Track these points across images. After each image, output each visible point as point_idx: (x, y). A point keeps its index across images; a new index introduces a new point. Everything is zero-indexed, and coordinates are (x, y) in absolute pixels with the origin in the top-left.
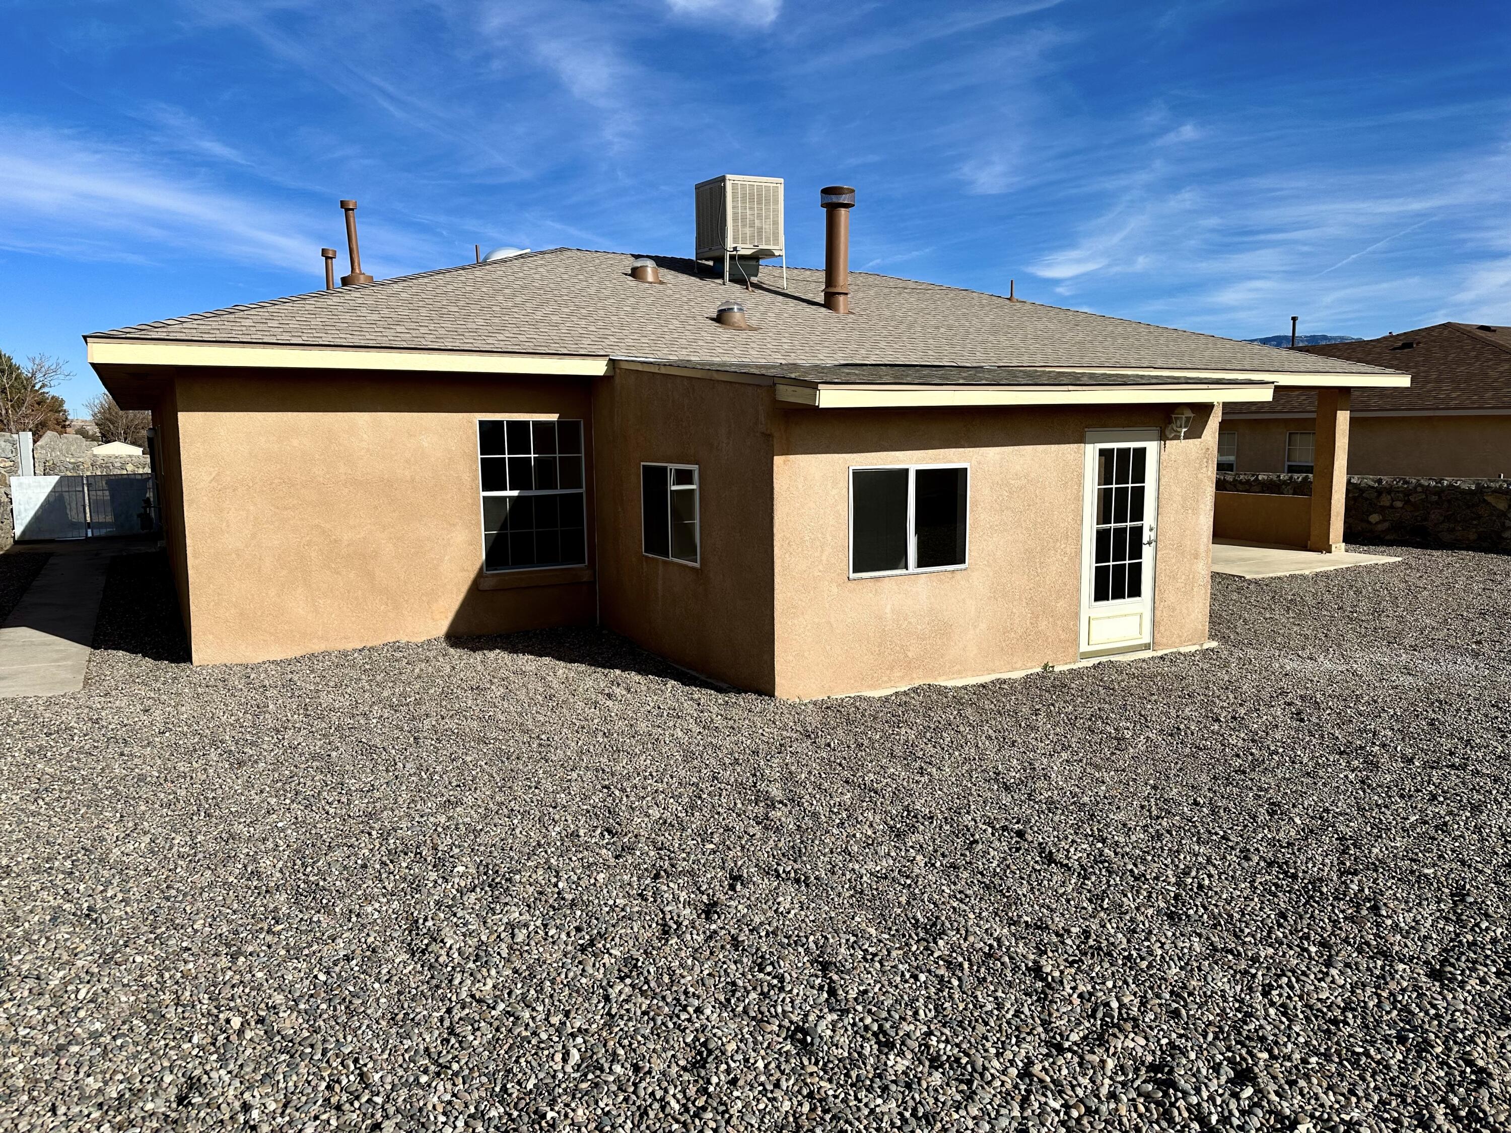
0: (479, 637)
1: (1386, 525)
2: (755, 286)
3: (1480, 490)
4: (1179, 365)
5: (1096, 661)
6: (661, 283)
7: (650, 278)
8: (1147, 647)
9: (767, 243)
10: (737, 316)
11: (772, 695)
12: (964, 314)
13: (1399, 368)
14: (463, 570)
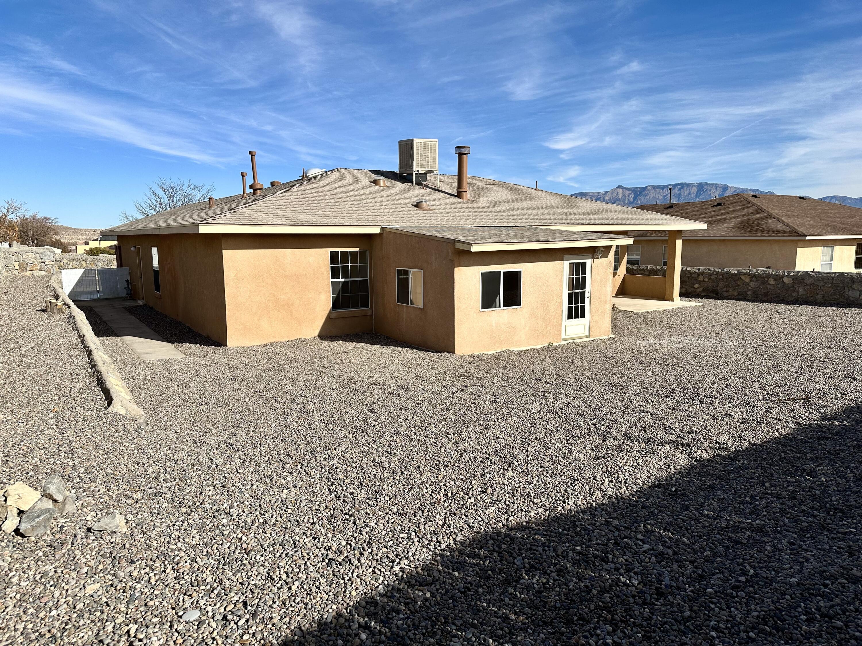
0: (331, 337)
1: (701, 289)
2: (427, 186)
3: (739, 273)
4: (606, 223)
5: (568, 342)
6: (387, 186)
7: (382, 184)
8: (587, 337)
9: (431, 168)
10: (424, 205)
11: (453, 353)
12: (516, 199)
13: (703, 221)
14: (324, 310)
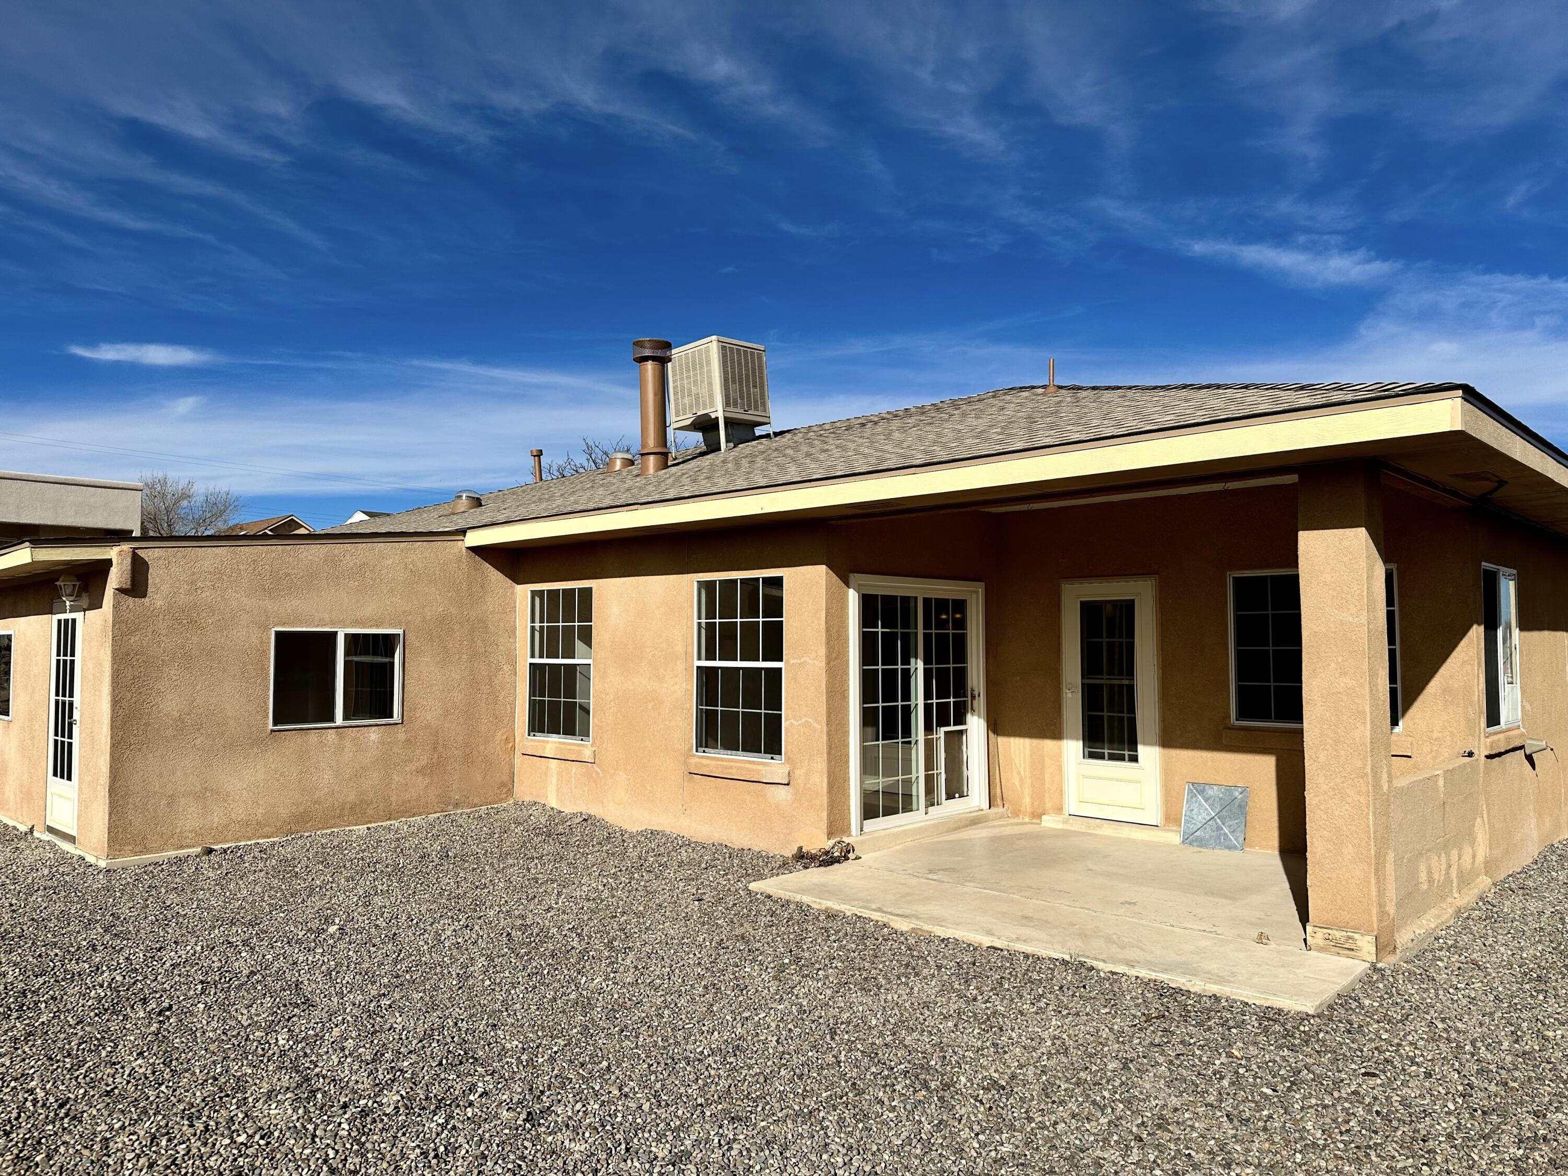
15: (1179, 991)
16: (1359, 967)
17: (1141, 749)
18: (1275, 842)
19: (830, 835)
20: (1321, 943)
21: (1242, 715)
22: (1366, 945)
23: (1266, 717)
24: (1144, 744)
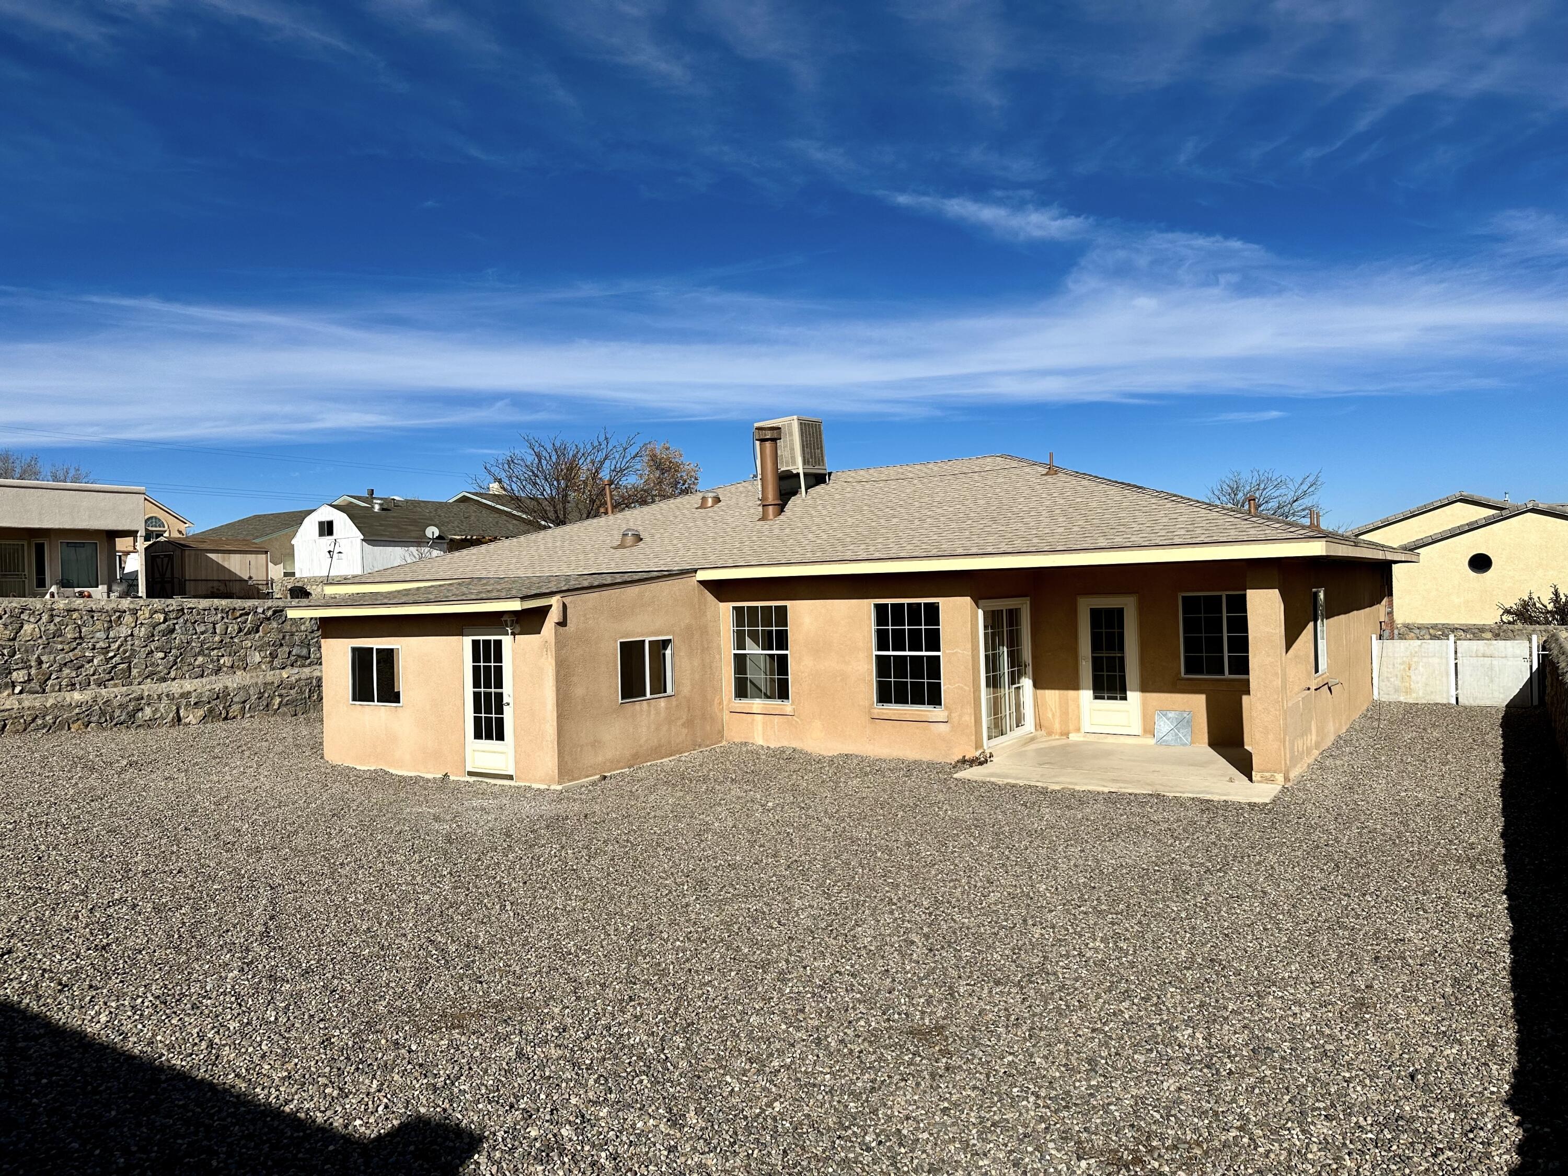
7: (711, 504)
8: (511, 778)
15: (1208, 801)
16: (1279, 788)
17: (1129, 694)
18: (1206, 741)
19: (977, 748)
20: (1260, 779)
21: (1187, 672)
22: (1280, 778)
23: (1201, 672)
24: (1131, 690)
